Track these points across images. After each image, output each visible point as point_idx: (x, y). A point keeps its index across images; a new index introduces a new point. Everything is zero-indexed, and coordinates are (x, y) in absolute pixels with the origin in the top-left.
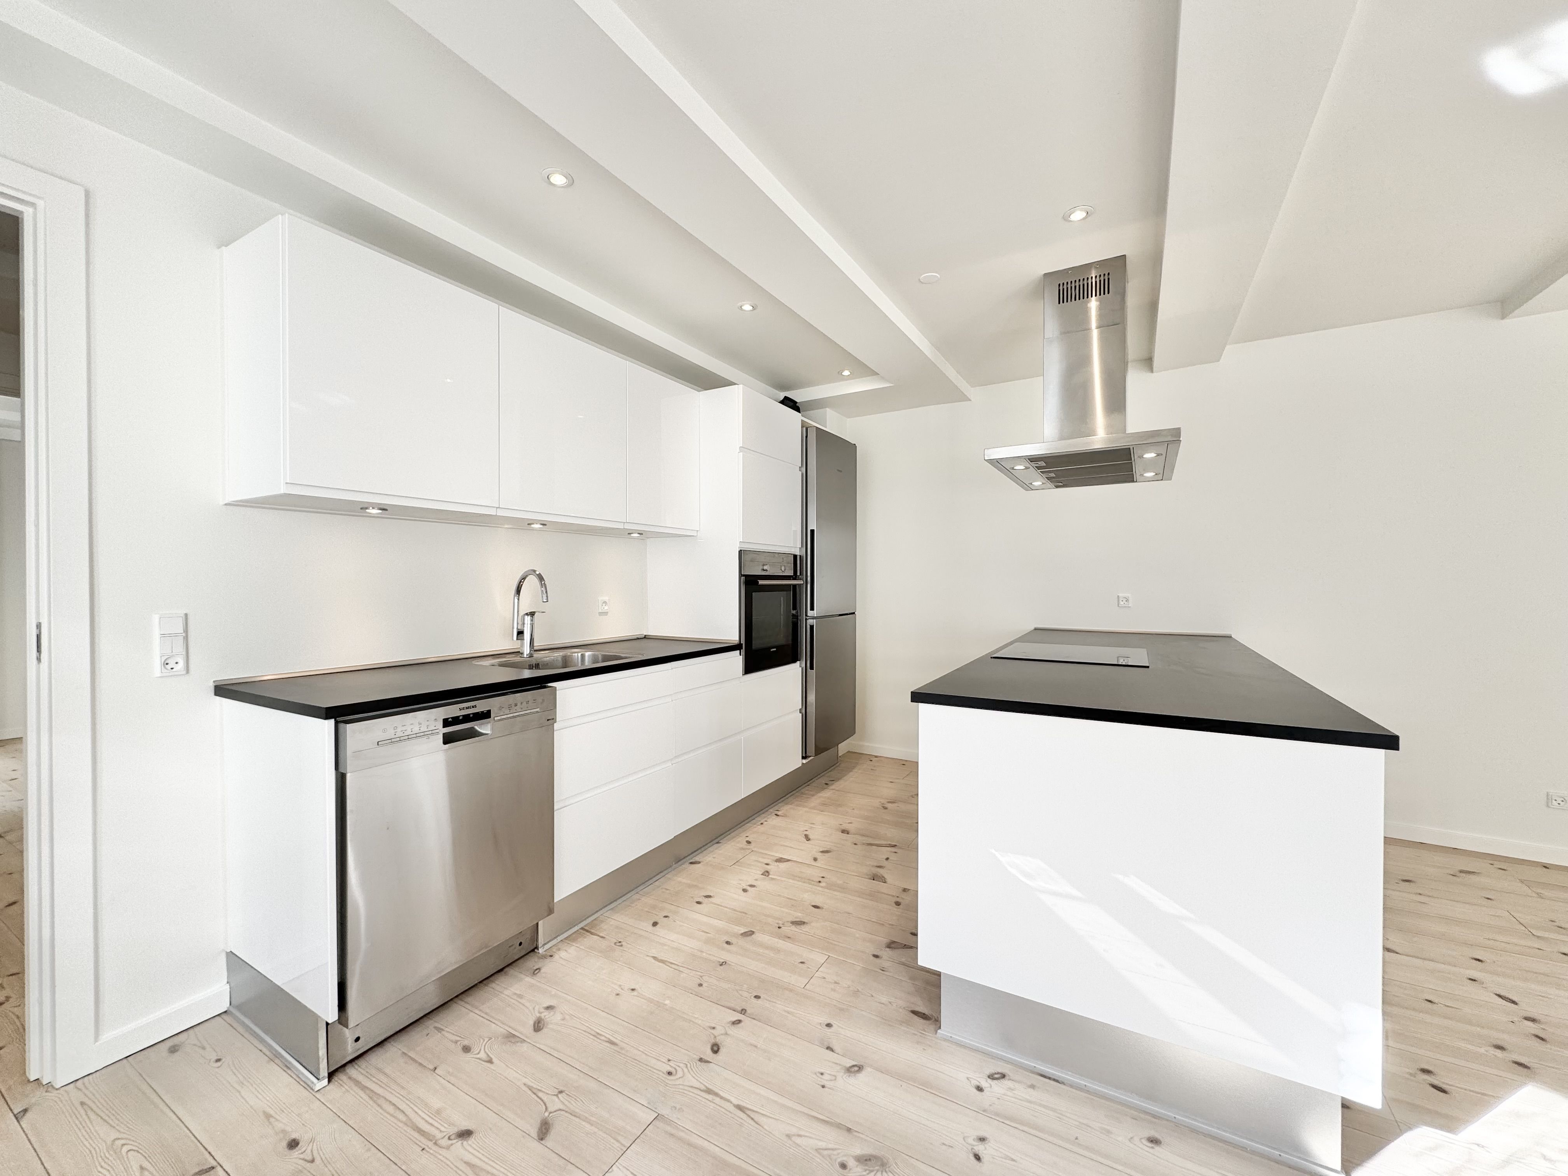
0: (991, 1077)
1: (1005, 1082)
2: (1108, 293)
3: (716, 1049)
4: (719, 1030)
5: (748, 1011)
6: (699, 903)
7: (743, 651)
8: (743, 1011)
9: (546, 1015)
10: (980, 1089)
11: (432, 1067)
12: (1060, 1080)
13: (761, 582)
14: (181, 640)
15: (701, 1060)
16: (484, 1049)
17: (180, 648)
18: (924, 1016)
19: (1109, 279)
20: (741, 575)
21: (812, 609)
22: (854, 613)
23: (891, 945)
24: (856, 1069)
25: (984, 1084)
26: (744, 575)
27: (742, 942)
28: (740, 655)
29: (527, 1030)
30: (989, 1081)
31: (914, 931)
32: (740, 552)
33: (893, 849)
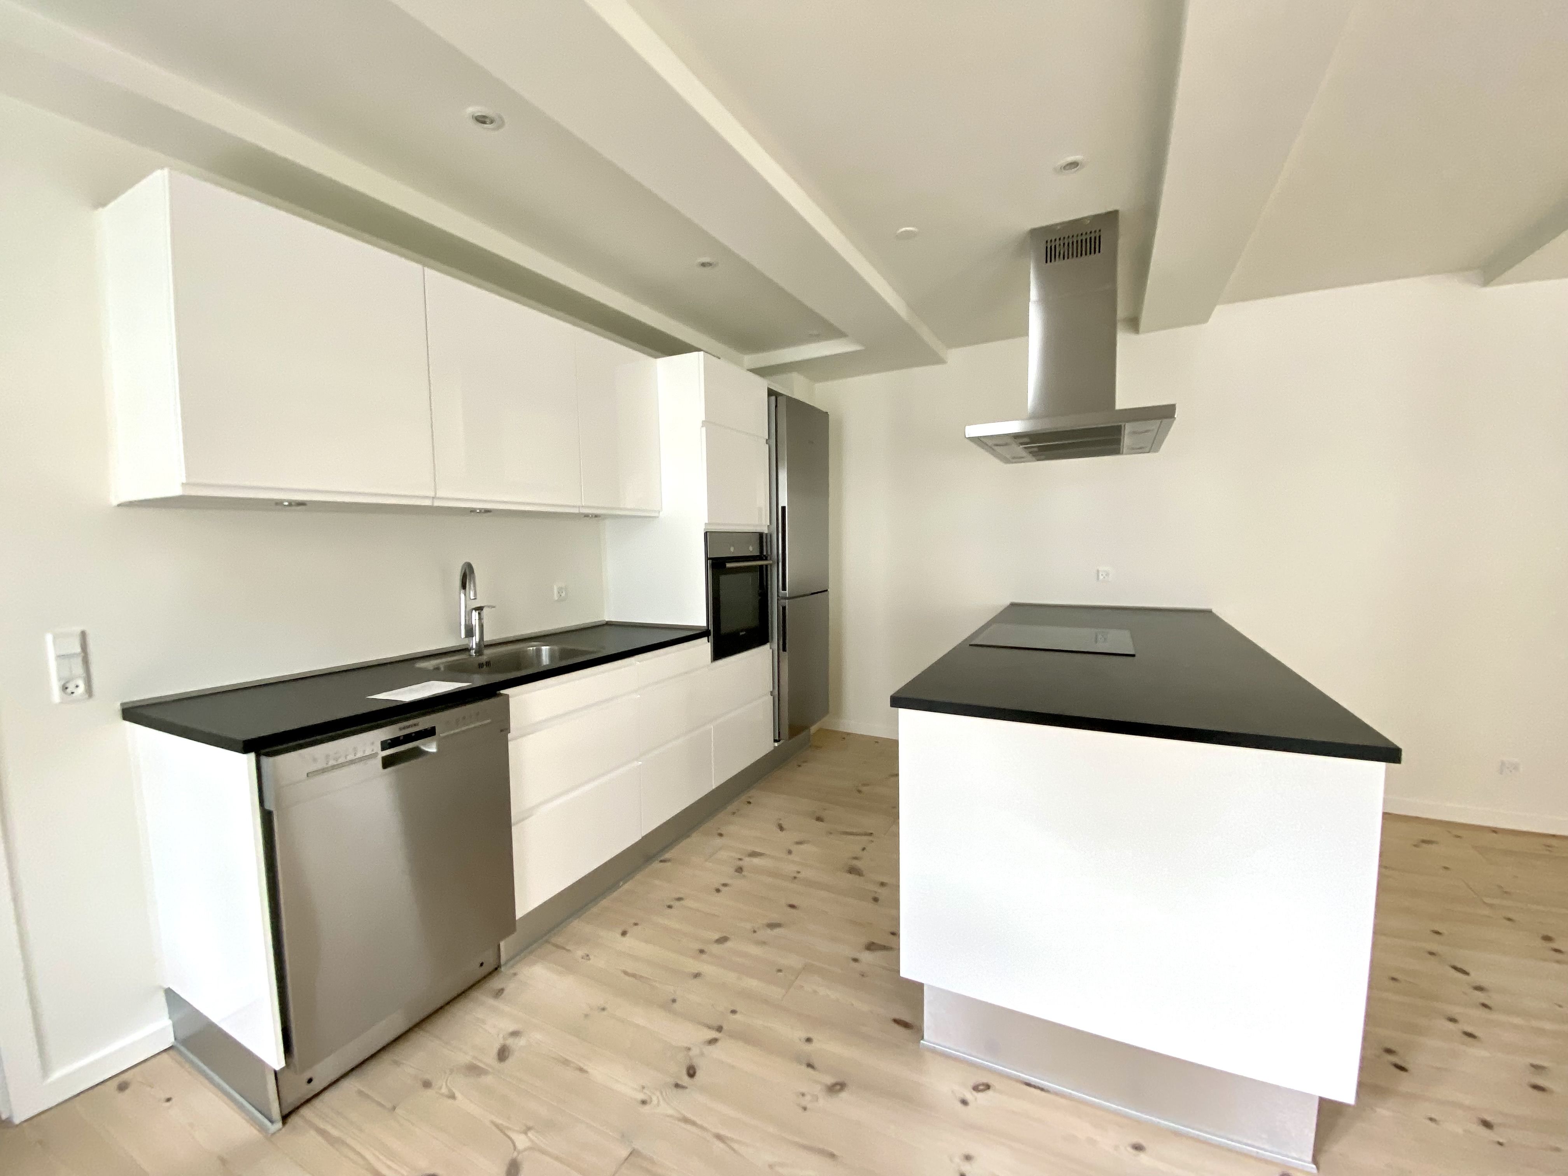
0: (976, 1088)
1: (990, 1093)
2: (1099, 252)
3: (691, 1072)
4: (695, 1052)
5: (725, 1028)
6: (670, 907)
7: (711, 638)
8: (720, 1029)
9: (510, 1042)
10: (964, 1102)
11: (389, 1105)
12: (1045, 1088)
13: (728, 565)
14: (79, 661)
15: (677, 1086)
16: (446, 1084)
17: (79, 669)
18: (906, 1025)
19: (1100, 237)
20: (707, 559)
21: (784, 589)
22: (827, 591)
23: (871, 947)
24: (838, 1087)
25: (969, 1096)
26: (710, 559)
27: (716, 949)
28: (709, 642)
29: (490, 1058)
30: (974, 1093)
31: (893, 930)
32: (706, 534)
33: (870, 838)
